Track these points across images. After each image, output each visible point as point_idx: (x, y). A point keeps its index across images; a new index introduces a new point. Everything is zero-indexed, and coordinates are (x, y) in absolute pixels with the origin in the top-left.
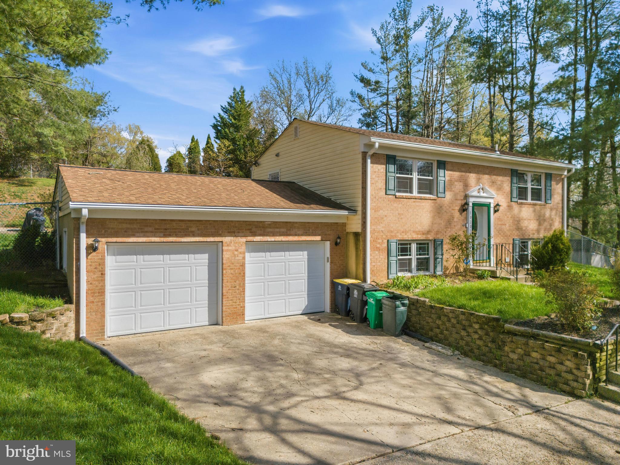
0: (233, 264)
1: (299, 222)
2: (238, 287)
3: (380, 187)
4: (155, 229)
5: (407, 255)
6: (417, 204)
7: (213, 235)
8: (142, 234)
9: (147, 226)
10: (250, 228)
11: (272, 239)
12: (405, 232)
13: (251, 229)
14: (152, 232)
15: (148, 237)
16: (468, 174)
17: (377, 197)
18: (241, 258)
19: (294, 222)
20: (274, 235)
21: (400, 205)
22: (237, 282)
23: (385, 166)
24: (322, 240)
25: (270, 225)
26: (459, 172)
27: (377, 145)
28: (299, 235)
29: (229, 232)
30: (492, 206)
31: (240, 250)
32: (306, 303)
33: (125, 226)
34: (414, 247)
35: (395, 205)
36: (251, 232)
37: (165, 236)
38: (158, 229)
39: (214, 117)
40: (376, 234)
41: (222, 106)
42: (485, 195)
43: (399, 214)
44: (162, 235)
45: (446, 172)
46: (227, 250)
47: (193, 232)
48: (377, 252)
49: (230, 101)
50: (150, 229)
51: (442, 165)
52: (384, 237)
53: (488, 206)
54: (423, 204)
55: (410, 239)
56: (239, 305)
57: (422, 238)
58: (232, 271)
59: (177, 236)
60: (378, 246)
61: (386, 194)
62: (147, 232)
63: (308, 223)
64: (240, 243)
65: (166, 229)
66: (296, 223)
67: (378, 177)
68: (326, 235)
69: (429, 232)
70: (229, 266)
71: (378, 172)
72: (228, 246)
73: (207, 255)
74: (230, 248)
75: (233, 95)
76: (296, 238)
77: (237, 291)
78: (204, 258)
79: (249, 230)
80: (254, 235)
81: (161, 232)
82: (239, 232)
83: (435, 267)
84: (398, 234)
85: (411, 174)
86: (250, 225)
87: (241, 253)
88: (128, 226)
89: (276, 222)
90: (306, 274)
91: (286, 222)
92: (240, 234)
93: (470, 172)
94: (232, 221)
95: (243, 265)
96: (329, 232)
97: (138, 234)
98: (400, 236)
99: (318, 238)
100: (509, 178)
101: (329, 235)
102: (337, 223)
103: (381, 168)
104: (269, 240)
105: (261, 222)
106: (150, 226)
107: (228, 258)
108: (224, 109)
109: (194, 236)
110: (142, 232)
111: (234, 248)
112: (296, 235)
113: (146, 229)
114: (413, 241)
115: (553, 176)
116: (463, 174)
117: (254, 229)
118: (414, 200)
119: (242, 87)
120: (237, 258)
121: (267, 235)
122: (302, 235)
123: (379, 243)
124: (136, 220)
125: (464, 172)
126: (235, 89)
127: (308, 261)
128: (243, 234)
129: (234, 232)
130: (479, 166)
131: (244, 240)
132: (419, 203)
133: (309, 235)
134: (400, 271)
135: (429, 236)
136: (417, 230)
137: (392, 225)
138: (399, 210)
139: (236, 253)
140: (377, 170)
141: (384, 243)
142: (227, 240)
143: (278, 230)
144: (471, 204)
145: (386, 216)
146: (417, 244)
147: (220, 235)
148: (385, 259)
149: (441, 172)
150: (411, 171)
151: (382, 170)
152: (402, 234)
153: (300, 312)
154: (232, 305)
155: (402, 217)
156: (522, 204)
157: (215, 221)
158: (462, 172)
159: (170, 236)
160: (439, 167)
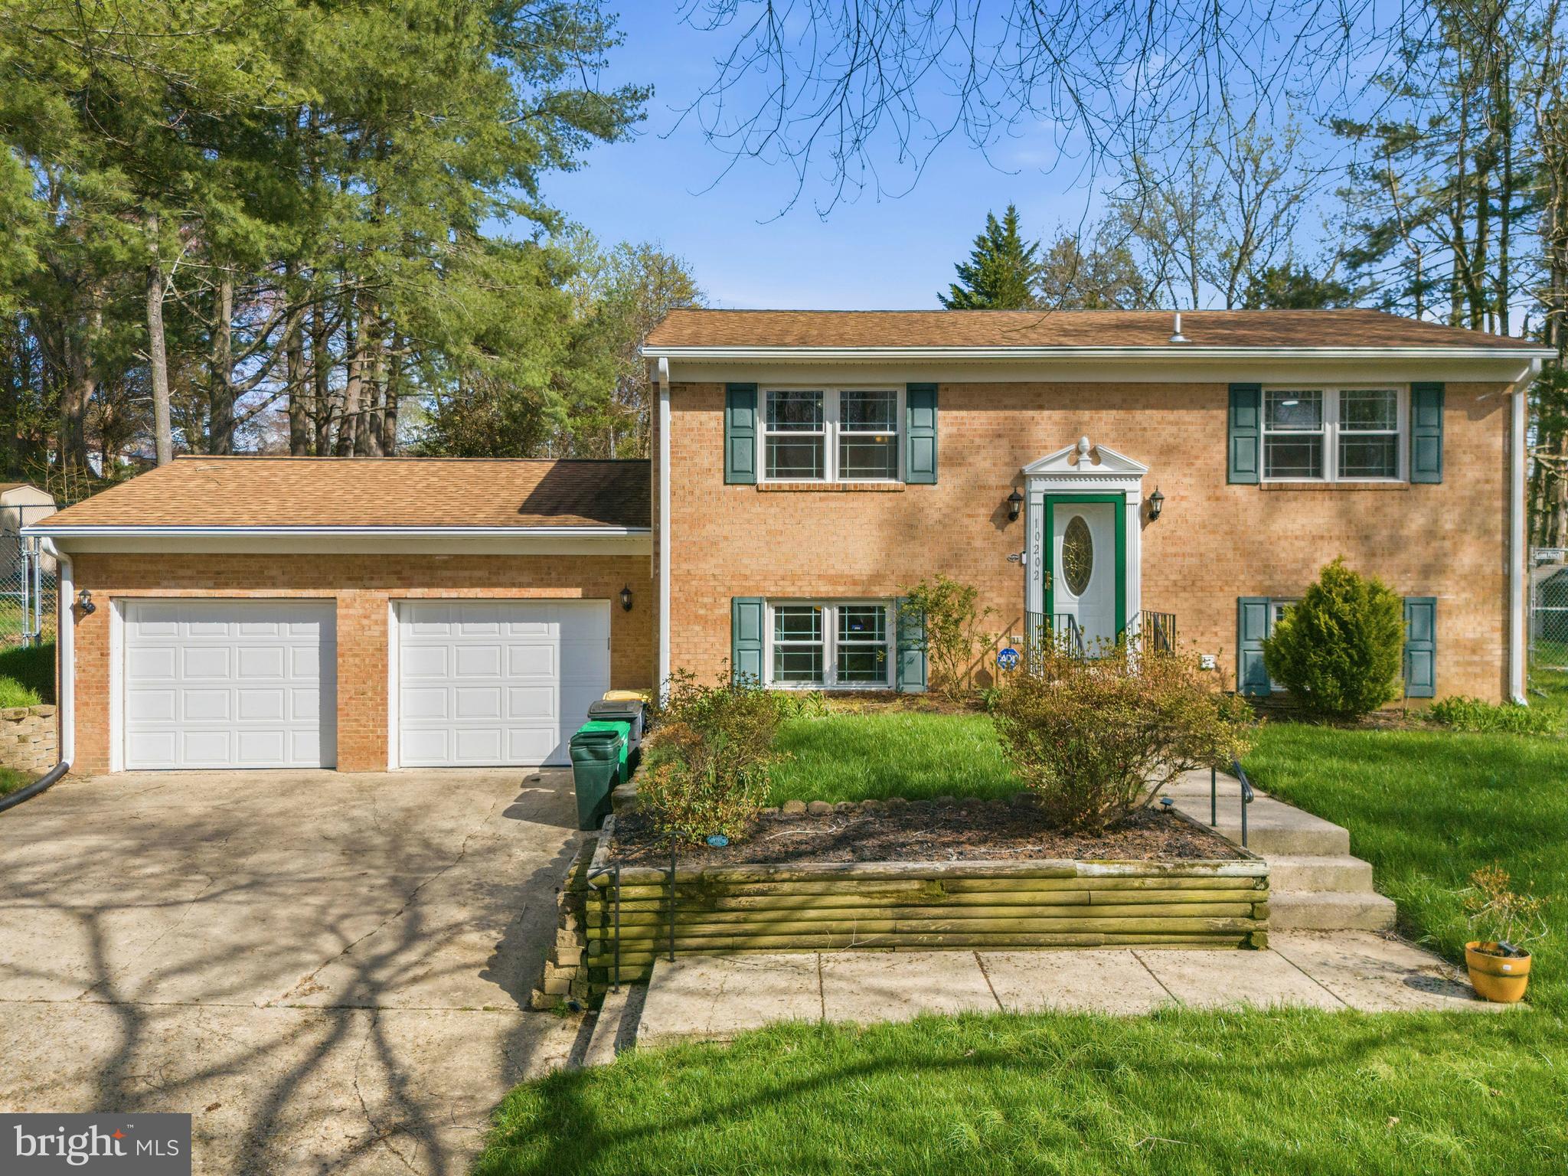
0: (359, 645)
1: (523, 556)
2: (370, 694)
3: (706, 465)
4: (199, 572)
5: (809, 637)
6: (833, 505)
7: (316, 585)
8: (173, 583)
9: (182, 567)
10: (399, 568)
11: (453, 593)
12: (794, 578)
13: (400, 572)
14: (191, 578)
15: (185, 588)
16: (1030, 413)
17: (697, 492)
18: (377, 634)
19: (508, 557)
20: (456, 584)
21: (773, 510)
22: (370, 683)
23: (721, 414)
24: (583, 598)
25: (445, 562)
26: (995, 408)
27: (664, 365)
28: (521, 585)
29: (350, 579)
30: (1135, 499)
31: (373, 617)
32: (557, 743)
33: (142, 567)
34: (830, 618)
35: (758, 509)
36: (399, 579)
37: (217, 586)
38: (203, 572)
39: (940, 297)
40: (694, 583)
41: (958, 267)
42: (1102, 468)
43: (769, 532)
44: (211, 583)
45: (940, 413)
46: (346, 616)
47: (272, 578)
48: (697, 628)
49: (977, 249)
50: (189, 573)
51: (924, 395)
52: (720, 589)
53: (1118, 501)
54: (855, 504)
55: (807, 595)
56: (372, 732)
57: (850, 595)
58: (357, 660)
59: (240, 586)
60: (702, 612)
61: (725, 484)
62: (183, 578)
63: (547, 557)
64: (374, 601)
65: (218, 573)
66: (515, 557)
67: (700, 441)
68: (595, 584)
69: (877, 578)
70: (351, 650)
71: (699, 430)
72: (347, 607)
73: (317, 625)
74: (351, 611)
75: (986, 234)
76: (513, 592)
77: (370, 704)
78: (311, 632)
79: (396, 573)
80: (410, 585)
81: (209, 578)
82: (372, 579)
83: (900, 672)
84: (767, 583)
85: (819, 428)
86: (398, 562)
87: (376, 623)
88: (149, 567)
89: (463, 556)
90: (557, 676)
91: (488, 556)
92: (374, 583)
93: (1041, 407)
94: (356, 556)
95: (382, 649)
96: (606, 579)
97: (165, 583)
98: (773, 589)
99: (576, 592)
100: (1222, 414)
101: (607, 584)
102: (630, 557)
103: (711, 421)
104: (445, 595)
105: (424, 556)
106: (188, 567)
107: (349, 634)
108: (965, 273)
109: (274, 586)
110: (174, 578)
111: (361, 611)
112: (513, 585)
113: (181, 572)
114: (829, 601)
115: (1447, 389)
116: (1016, 413)
117: (406, 573)
118: (823, 494)
119: (1011, 209)
120: (367, 633)
121: (439, 586)
122: (530, 585)
123: (705, 606)
124: (162, 555)
125: (1014, 408)
126: (990, 218)
127: (562, 645)
128: (381, 583)
129: (361, 579)
130: (1080, 386)
131: (384, 594)
132: (836, 502)
133: (549, 585)
134: (787, 677)
135: (876, 589)
136: (832, 572)
137: (746, 561)
138: (771, 521)
139: (365, 622)
140: (695, 424)
141: (722, 606)
142: (344, 594)
143: (467, 573)
144: (1037, 499)
145: (726, 538)
146: (842, 610)
147: (330, 585)
148: (723, 645)
149: (923, 415)
150: (820, 419)
151: (713, 424)
152: (781, 583)
153: (541, 761)
154: (357, 732)
155: (780, 539)
156: (1281, 488)
157: (318, 556)
158: (1006, 408)
159: (226, 585)
160: (912, 404)
